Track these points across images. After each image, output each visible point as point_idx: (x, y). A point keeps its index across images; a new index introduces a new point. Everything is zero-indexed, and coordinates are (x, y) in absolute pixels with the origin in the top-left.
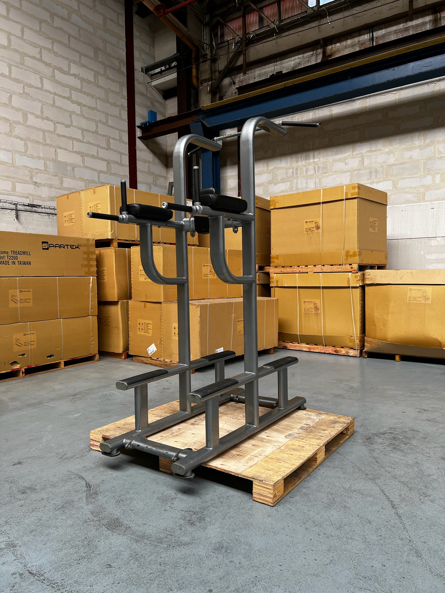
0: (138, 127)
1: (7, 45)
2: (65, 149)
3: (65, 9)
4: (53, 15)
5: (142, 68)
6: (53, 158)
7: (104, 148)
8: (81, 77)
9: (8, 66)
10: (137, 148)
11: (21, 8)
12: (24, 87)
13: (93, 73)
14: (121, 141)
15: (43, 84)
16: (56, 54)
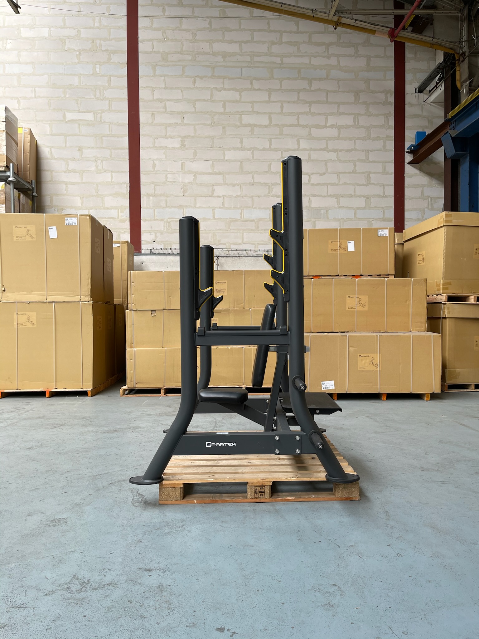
0: (407, 152)
1: (268, 124)
2: (318, 196)
3: (323, 70)
4: (310, 82)
5: (416, 89)
6: (307, 206)
7: (363, 185)
8: (339, 126)
9: (269, 140)
10: (405, 175)
11: (281, 88)
12: (282, 152)
13: (353, 116)
14: (384, 172)
15: (300, 144)
16: (313, 114)
